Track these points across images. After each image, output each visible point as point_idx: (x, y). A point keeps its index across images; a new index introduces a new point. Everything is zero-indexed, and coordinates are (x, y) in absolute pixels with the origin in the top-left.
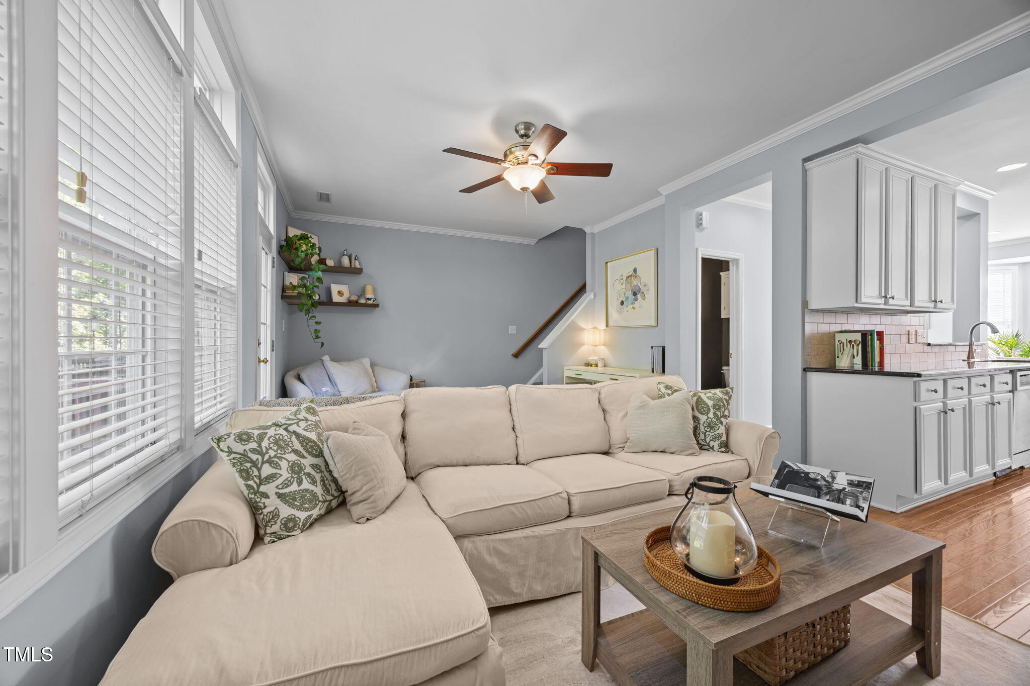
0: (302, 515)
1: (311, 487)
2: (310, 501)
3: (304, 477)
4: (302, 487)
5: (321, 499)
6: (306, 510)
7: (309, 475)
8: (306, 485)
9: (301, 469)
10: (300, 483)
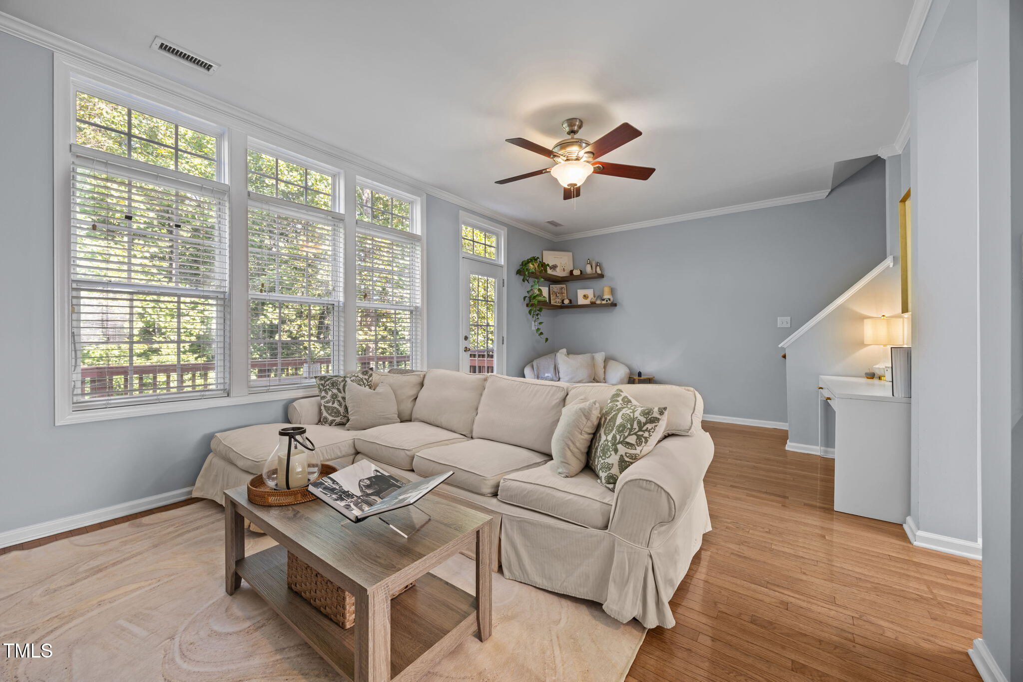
0: (330, 418)
1: (338, 407)
2: (335, 413)
3: (336, 401)
4: (334, 406)
5: (342, 414)
6: (333, 416)
7: (339, 401)
8: (336, 405)
9: (336, 397)
10: (333, 403)
